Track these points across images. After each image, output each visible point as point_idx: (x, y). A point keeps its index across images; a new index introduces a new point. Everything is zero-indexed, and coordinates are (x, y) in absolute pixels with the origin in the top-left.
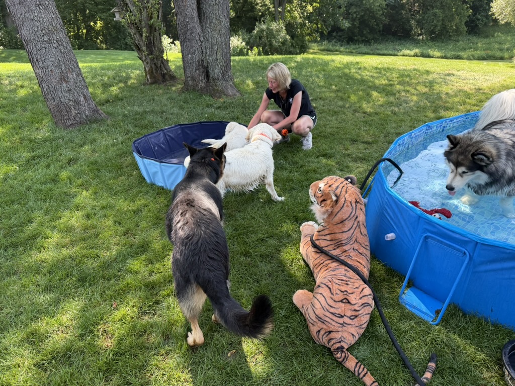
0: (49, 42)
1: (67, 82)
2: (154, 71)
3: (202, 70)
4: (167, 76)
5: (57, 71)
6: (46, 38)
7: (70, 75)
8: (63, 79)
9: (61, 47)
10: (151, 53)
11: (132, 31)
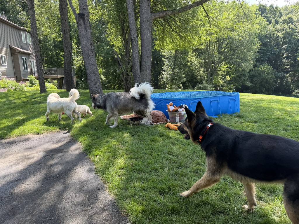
1: (96, 85)
2: (126, 88)
5: (94, 82)
6: (93, 73)
7: (97, 83)
9: (96, 76)
10: (126, 82)
11: (121, 75)
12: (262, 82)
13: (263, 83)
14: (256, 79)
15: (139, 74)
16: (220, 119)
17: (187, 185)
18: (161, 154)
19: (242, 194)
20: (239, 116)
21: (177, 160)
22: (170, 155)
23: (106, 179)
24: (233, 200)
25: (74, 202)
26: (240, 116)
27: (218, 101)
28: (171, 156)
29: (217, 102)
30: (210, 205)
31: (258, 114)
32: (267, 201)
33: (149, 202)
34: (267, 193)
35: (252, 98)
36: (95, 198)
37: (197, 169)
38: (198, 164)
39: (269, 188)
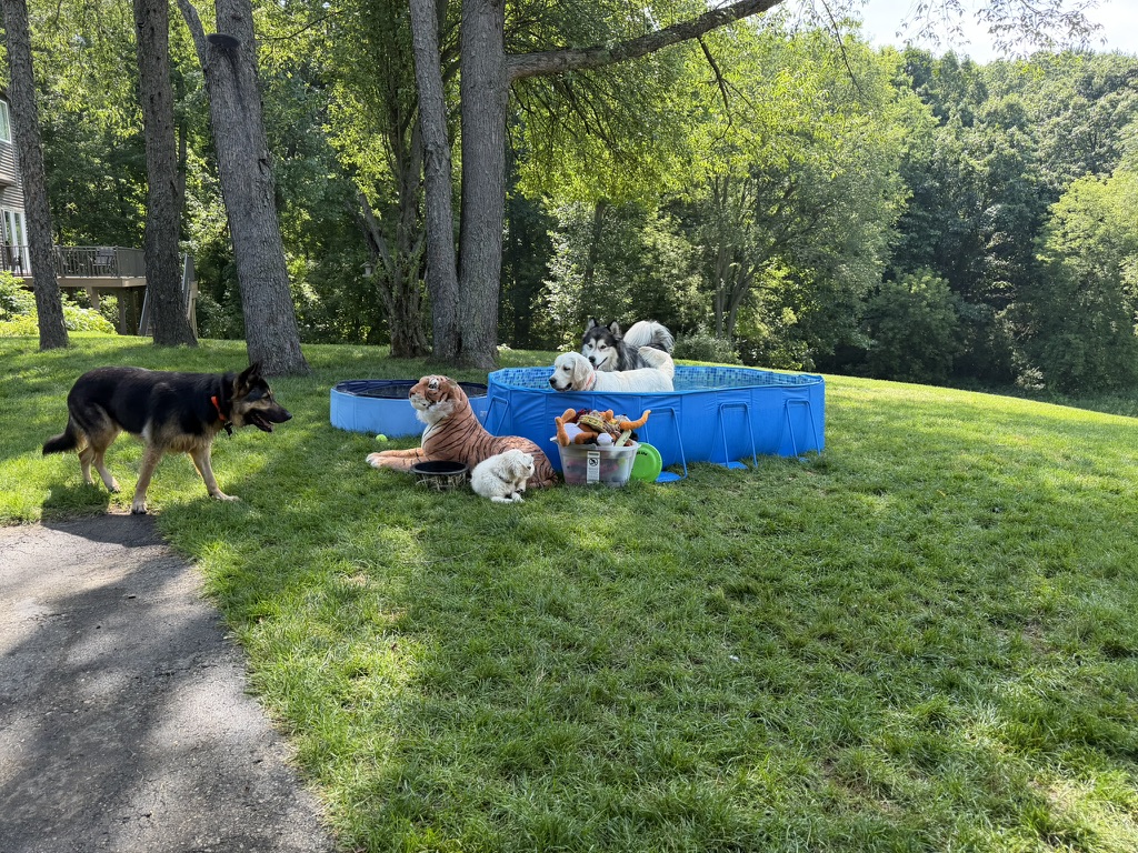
0: (266, 280)
1: (274, 324)
2: (401, 341)
3: (452, 336)
4: (418, 351)
5: (266, 311)
6: (263, 275)
7: (280, 318)
8: (272, 320)
9: (277, 287)
10: (400, 317)
11: (381, 290)
12: (911, 334)
13: (916, 339)
14: (891, 325)
15: (454, 288)
16: (749, 477)
17: (612, 737)
18: (521, 613)
19: (816, 775)
20: (822, 467)
21: (581, 636)
22: (556, 616)
23: (290, 718)
24: (782, 797)
25: (152, 817)
26: (824, 466)
27: (745, 407)
28: (558, 621)
29: (742, 409)
30: (697, 819)
31: (892, 459)
32: (907, 800)
33: (458, 810)
34: (909, 767)
35: (870, 396)
36: (239, 797)
37: (654, 673)
38: (660, 652)
39: (917, 747)
